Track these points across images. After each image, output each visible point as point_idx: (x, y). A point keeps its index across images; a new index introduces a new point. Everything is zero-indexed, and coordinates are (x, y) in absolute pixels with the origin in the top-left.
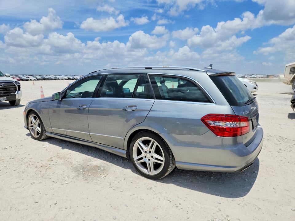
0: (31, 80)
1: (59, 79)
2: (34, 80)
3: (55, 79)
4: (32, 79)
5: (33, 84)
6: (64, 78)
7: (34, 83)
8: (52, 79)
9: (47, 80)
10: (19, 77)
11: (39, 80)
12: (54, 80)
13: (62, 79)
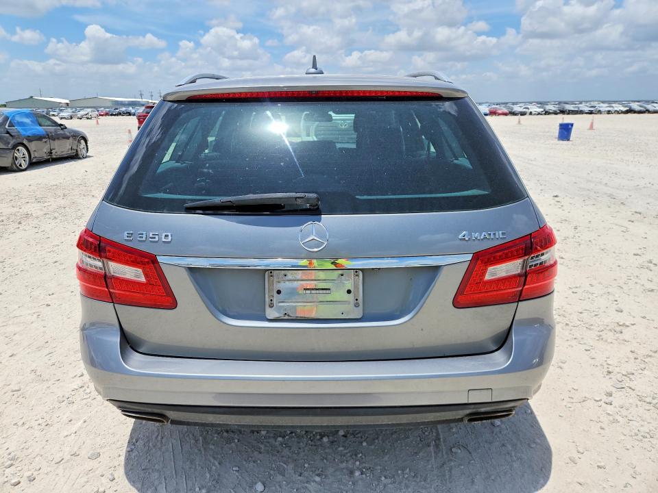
0: (531, 113)
1: (600, 112)
2: (539, 114)
3: (591, 113)
4: (533, 113)
5: (517, 122)
6: (616, 109)
7: (519, 122)
8: (581, 112)
9: (568, 114)
10: (509, 108)
11: (549, 113)
12: (586, 113)
13: (609, 112)
